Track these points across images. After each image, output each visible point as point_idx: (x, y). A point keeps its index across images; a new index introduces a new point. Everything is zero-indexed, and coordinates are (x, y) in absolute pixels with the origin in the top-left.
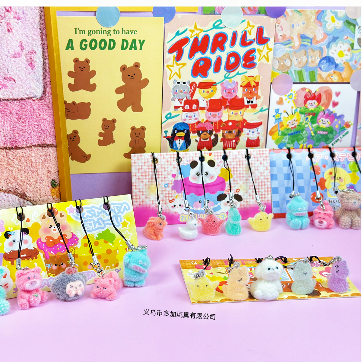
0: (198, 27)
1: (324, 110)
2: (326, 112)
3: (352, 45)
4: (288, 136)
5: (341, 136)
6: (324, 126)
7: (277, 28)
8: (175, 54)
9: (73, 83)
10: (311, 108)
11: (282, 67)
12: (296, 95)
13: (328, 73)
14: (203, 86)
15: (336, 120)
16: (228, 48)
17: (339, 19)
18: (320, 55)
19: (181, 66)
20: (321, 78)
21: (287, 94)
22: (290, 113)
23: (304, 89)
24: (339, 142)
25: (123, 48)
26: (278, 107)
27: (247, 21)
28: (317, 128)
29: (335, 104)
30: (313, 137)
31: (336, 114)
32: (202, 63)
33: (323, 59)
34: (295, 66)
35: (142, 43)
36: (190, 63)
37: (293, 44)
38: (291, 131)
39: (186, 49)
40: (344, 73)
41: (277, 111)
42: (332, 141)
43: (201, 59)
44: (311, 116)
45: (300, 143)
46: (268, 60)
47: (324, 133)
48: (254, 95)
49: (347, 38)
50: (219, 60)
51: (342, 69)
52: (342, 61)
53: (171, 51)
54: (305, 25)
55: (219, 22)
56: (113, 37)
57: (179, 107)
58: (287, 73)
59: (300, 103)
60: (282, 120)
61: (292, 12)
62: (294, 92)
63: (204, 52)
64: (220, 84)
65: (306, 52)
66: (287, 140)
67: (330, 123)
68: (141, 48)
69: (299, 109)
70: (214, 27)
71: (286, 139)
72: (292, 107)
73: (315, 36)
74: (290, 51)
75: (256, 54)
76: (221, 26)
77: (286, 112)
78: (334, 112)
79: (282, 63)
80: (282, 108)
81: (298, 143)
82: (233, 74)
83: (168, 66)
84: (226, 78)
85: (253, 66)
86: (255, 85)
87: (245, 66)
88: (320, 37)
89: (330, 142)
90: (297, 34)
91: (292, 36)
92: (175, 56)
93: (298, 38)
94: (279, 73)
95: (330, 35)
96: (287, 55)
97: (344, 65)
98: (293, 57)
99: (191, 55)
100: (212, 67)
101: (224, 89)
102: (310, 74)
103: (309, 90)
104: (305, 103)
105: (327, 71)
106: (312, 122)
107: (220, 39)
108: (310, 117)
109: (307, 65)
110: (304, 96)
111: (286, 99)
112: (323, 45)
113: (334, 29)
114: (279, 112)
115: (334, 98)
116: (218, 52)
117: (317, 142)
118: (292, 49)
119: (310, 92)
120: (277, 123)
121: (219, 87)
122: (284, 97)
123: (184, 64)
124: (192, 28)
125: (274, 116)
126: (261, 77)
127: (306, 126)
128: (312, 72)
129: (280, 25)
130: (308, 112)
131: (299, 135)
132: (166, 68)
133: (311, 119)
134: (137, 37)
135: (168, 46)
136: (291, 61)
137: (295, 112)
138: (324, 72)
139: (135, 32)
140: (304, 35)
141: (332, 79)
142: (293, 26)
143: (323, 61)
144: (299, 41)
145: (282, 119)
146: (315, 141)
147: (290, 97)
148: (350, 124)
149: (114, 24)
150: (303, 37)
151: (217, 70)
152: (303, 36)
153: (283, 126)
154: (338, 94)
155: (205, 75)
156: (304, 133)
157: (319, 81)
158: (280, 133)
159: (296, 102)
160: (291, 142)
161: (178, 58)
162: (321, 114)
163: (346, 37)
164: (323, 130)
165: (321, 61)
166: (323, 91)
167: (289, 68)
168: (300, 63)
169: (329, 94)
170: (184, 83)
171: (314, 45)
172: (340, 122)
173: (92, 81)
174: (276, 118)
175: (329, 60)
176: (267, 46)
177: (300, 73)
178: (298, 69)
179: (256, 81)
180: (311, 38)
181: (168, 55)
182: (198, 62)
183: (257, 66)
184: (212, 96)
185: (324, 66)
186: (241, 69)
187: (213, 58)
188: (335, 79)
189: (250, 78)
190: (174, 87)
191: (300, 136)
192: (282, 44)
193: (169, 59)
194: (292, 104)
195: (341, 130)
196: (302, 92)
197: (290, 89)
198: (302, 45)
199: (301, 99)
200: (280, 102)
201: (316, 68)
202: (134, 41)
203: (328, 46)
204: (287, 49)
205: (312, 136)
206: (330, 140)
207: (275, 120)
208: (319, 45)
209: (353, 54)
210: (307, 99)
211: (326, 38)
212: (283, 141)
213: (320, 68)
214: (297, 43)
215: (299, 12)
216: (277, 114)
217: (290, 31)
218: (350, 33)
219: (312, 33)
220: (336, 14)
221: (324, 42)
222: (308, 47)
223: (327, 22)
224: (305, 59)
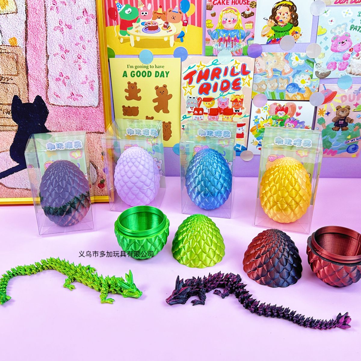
0: (202, 64)
1: (290, 118)
2: (292, 119)
8: (188, 80)
9: (128, 96)
10: (280, 116)
12: (270, 108)
13: (293, 94)
14: (206, 100)
15: (298, 124)
16: (222, 77)
17: (301, 59)
19: (192, 87)
20: (288, 97)
25: (156, 76)
27: (235, 60)
32: (205, 86)
33: (290, 85)
34: (269, 89)
35: (167, 73)
36: (198, 86)
37: (268, 75)
39: (195, 77)
40: (306, 94)
41: (256, 117)
43: (204, 84)
46: (249, 85)
48: (240, 107)
49: (308, 71)
50: (216, 84)
51: (304, 92)
52: (304, 86)
53: (185, 78)
54: (276, 62)
55: (216, 61)
56: (150, 70)
57: (191, 112)
58: (264, 93)
59: (272, 112)
61: (266, 54)
63: (206, 79)
64: (217, 99)
65: (277, 80)
67: (294, 126)
68: (167, 76)
70: (213, 64)
73: (284, 70)
74: (265, 79)
75: (241, 81)
76: (217, 63)
77: (262, 118)
79: (260, 87)
80: (259, 116)
82: (225, 93)
83: (183, 87)
84: (221, 95)
85: (239, 88)
86: (240, 100)
87: (233, 88)
88: (287, 70)
90: (270, 68)
91: (267, 70)
92: (188, 81)
93: (272, 71)
94: (258, 93)
95: (294, 69)
96: (263, 82)
97: (305, 89)
98: (267, 83)
99: (198, 81)
100: (212, 89)
101: (220, 102)
102: (280, 94)
103: (279, 104)
104: (276, 113)
105: (292, 93)
106: (281, 125)
107: (216, 72)
108: (279, 122)
110: (275, 108)
112: (290, 75)
113: (297, 65)
114: (258, 118)
115: (298, 110)
116: (216, 80)
118: (267, 78)
119: (280, 106)
120: (256, 125)
121: (216, 101)
122: (261, 109)
123: (194, 87)
124: (199, 64)
126: (244, 96)
129: (258, 63)
130: (278, 119)
132: (182, 88)
134: (164, 70)
135: (184, 75)
136: (266, 86)
137: (269, 119)
138: (290, 93)
139: (163, 67)
140: (275, 69)
141: (296, 98)
142: (267, 63)
143: (290, 86)
144: (272, 73)
147: (266, 109)
148: (309, 127)
149: (150, 62)
150: (275, 70)
151: (215, 90)
154: (300, 108)
155: (207, 93)
157: (287, 99)
158: (258, 131)
159: (269, 112)
161: (190, 83)
162: (288, 120)
165: (288, 86)
167: (265, 90)
168: (273, 87)
169: (294, 108)
170: (194, 98)
171: (283, 76)
172: (301, 126)
173: (139, 95)
174: (256, 121)
175: (294, 86)
176: (249, 76)
177: (273, 94)
178: (271, 91)
179: (241, 98)
180: (281, 71)
181: (183, 81)
182: (202, 85)
183: (241, 89)
184: (212, 106)
185: (290, 90)
186: (230, 90)
187: (212, 83)
188: (299, 98)
189: (237, 96)
190: (188, 100)
192: (260, 74)
193: (184, 83)
194: (266, 113)
196: (274, 105)
197: (266, 104)
198: (274, 76)
199: (273, 110)
200: (259, 111)
201: (284, 91)
202: (163, 72)
203: (293, 76)
204: (263, 78)
209: (312, 82)
210: (277, 110)
211: (292, 71)
213: (288, 91)
214: (270, 74)
215: (271, 54)
216: (256, 119)
217: (266, 66)
218: (309, 68)
219: (281, 68)
220: (299, 55)
221: (290, 74)
222: (278, 77)
223: (293, 61)
224: (276, 85)
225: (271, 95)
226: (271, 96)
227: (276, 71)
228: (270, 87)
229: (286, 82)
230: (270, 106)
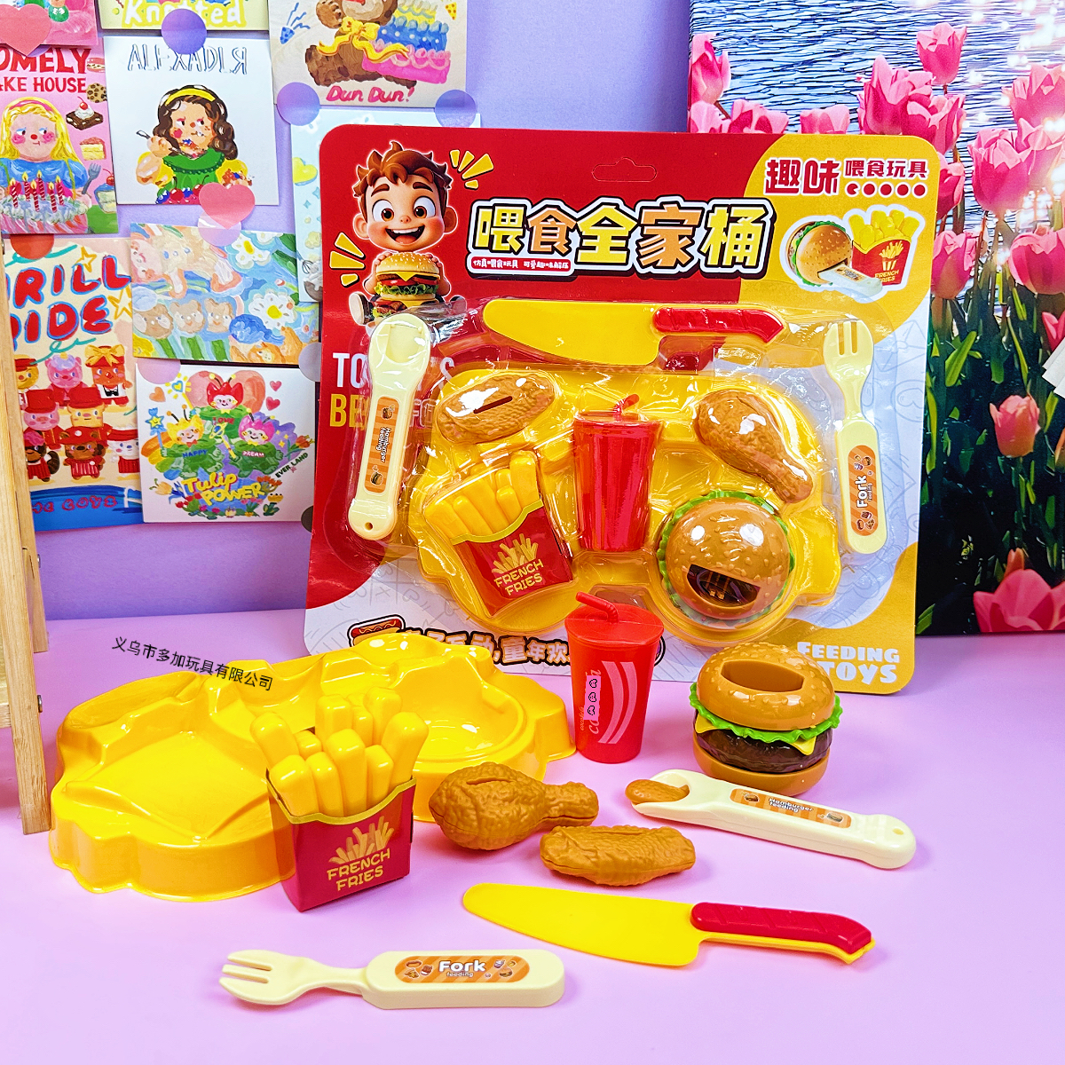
1: (250, 414)
2: (257, 418)
3: (295, 297)
4: (182, 458)
5: (294, 462)
6: (255, 443)
7: (134, 258)
10: (224, 410)
11: (154, 330)
12: (190, 384)
13: (251, 346)
15: (278, 432)
17: (261, 247)
18: (230, 312)
20: (239, 354)
21: (172, 383)
22: (180, 416)
23: (205, 374)
24: (290, 471)
26: (154, 404)
27: (79, 247)
28: (240, 446)
29: (273, 404)
30: (234, 460)
31: (277, 422)
33: (238, 319)
34: (180, 329)
37: (171, 288)
38: (186, 449)
40: (285, 347)
41: (153, 412)
42: (276, 469)
44: (226, 424)
45: (208, 470)
47: (257, 454)
49: (283, 283)
51: (281, 340)
52: (279, 325)
54: (192, 254)
59: (199, 399)
60: (165, 430)
61: (161, 230)
62: (185, 379)
65: (199, 305)
66: (182, 464)
67: (267, 437)
69: (198, 411)
71: (179, 463)
72: (184, 407)
73: (215, 276)
74: (165, 300)
77: (172, 415)
78: (271, 418)
79: (153, 323)
80: (162, 408)
81: (206, 470)
88: (226, 278)
89: (273, 471)
90: (176, 269)
91: (166, 273)
93: (181, 279)
95: (246, 275)
96: (161, 309)
97: (283, 333)
98: (174, 313)
102: (215, 347)
103: (216, 375)
104: (210, 400)
105: (249, 342)
106: (230, 436)
107: (30, 281)
108: (223, 426)
109: (205, 328)
110: (206, 387)
111: (169, 392)
112: (236, 292)
113: (253, 264)
114: (158, 415)
115: (270, 393)
117: (245, 470)
118: (170, 298)
119: (218, 379)
120: (156, 434)
122: (165, 388)
125: (147, 422)
127: (218, 441)
128: (218, 342)
129: (138, 252)
130: (217, 416)
131: (205, 457)
133: (226, 429)
136: (172, 319)
137: (191, 416)
138: (242, 344)
140: (192, 272)
141: (260, 357)
142: (167, 255)
143: (238, 324)
144: (184, 284)
145: (165, 427)
146: (241, 469)
147: (178, 387)
148: (308, 440)
150: (189, 276)
152: (191, 275)
153: (169, 439)
154: (276, 386)
156: (215, 453)
157: (234, 360)
158: (165, 452)
159: (190, 396)
160: (190, 469)
162: (246, 421)
163: (281, 282)
164: (255, 449)
165: (233, 323)
166: (246, 380)
167: (168, 331)
168: (190, 324)
169: (259, 387)
171: (215, 292)
172: (286, 437)
174: (154, 425)
175: (252, 322)
177: (193, 343)
178: (188, 335)
180: (209, 279)
185: (241, 333)
188: (268, 357)
191: (207, 459)
192: (149, 286)
194: (183, 400)
195: (292, 450)
196: (201, 378)
197: (176, 373)
198: (189, 292)
199: (202, 393)
200: (158, 396)
201: (225, 335)
203: (245, 296)
204: (159, 297)
205: (232, 459)
206: (272, 468)
207: (152, 428)
208: (225, 293)
209: (299, 313)
210: (212, 392)
211: (240, 281)
212: (174, 465)
213: (235, 336)
214: (179, 287)
215: (174, 229)
216: (154, 418)
217: (162, 264)
218: (287, 274)
219: (207, 270)
220: (254, 238)
221: (234, 289)
222: (201, 297)
223: (237, 252)
224: (199, 318)
225: (188, 347)
226: (190, 352)
227: (193, 278)
228: (182, 323)
229: (227, 310)
230: (189, 381)
